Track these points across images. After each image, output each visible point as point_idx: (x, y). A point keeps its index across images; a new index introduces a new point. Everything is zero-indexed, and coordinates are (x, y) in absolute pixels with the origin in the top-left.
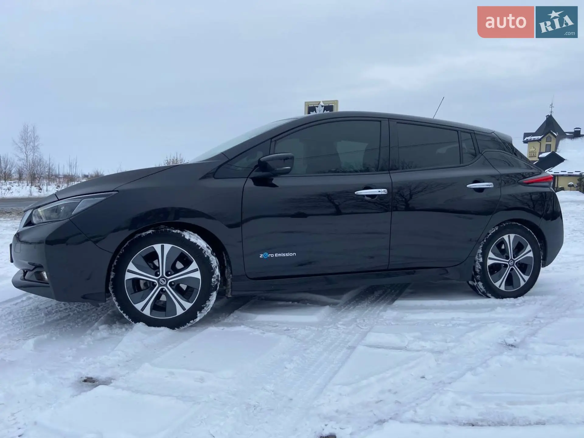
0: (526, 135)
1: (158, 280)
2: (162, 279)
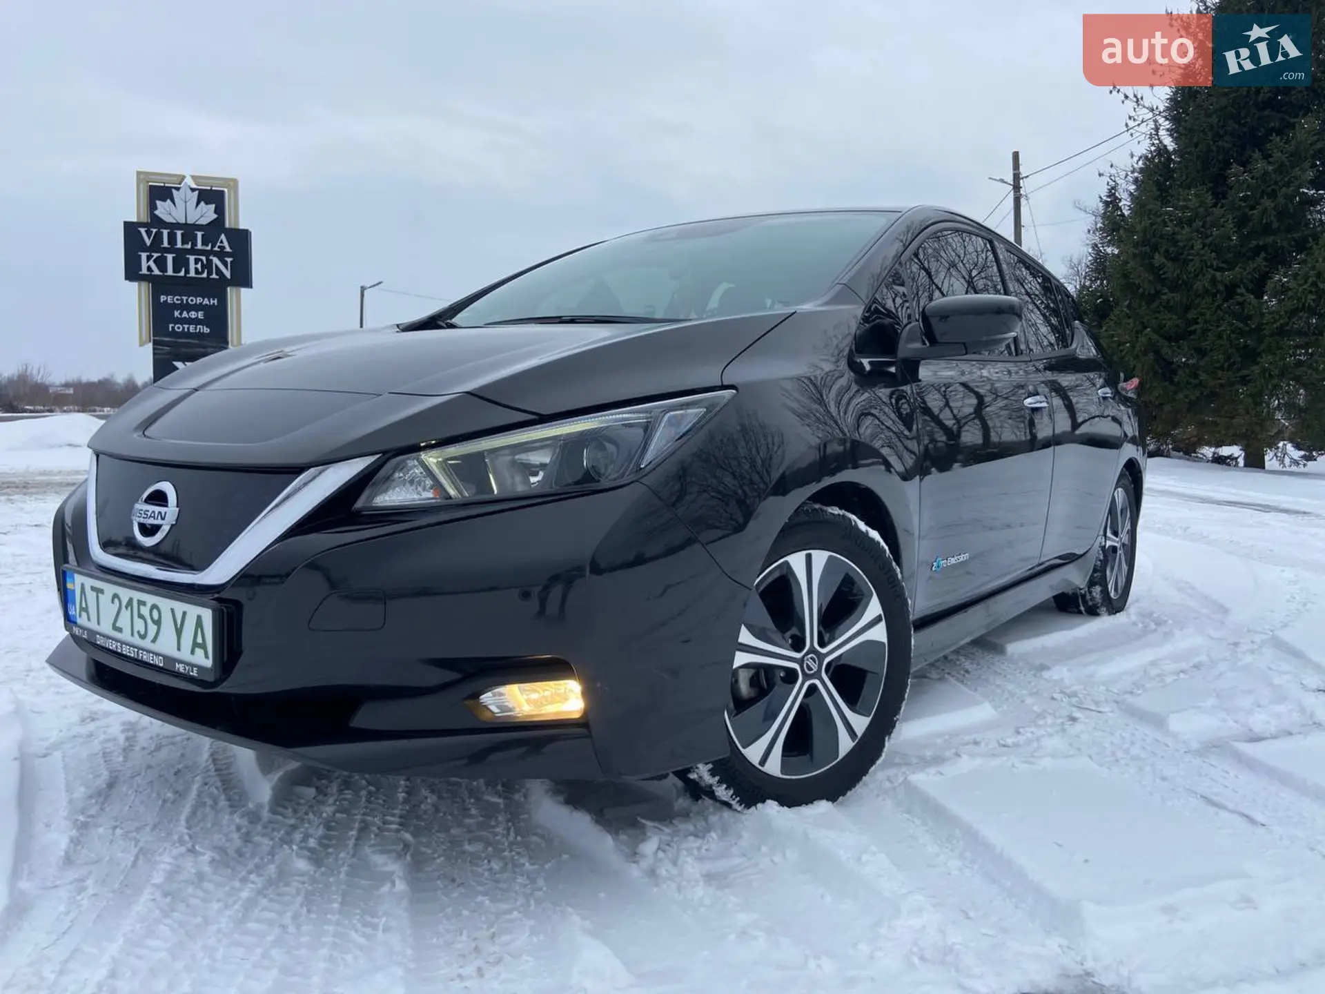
1: (801, 662)
2: (810, 656)
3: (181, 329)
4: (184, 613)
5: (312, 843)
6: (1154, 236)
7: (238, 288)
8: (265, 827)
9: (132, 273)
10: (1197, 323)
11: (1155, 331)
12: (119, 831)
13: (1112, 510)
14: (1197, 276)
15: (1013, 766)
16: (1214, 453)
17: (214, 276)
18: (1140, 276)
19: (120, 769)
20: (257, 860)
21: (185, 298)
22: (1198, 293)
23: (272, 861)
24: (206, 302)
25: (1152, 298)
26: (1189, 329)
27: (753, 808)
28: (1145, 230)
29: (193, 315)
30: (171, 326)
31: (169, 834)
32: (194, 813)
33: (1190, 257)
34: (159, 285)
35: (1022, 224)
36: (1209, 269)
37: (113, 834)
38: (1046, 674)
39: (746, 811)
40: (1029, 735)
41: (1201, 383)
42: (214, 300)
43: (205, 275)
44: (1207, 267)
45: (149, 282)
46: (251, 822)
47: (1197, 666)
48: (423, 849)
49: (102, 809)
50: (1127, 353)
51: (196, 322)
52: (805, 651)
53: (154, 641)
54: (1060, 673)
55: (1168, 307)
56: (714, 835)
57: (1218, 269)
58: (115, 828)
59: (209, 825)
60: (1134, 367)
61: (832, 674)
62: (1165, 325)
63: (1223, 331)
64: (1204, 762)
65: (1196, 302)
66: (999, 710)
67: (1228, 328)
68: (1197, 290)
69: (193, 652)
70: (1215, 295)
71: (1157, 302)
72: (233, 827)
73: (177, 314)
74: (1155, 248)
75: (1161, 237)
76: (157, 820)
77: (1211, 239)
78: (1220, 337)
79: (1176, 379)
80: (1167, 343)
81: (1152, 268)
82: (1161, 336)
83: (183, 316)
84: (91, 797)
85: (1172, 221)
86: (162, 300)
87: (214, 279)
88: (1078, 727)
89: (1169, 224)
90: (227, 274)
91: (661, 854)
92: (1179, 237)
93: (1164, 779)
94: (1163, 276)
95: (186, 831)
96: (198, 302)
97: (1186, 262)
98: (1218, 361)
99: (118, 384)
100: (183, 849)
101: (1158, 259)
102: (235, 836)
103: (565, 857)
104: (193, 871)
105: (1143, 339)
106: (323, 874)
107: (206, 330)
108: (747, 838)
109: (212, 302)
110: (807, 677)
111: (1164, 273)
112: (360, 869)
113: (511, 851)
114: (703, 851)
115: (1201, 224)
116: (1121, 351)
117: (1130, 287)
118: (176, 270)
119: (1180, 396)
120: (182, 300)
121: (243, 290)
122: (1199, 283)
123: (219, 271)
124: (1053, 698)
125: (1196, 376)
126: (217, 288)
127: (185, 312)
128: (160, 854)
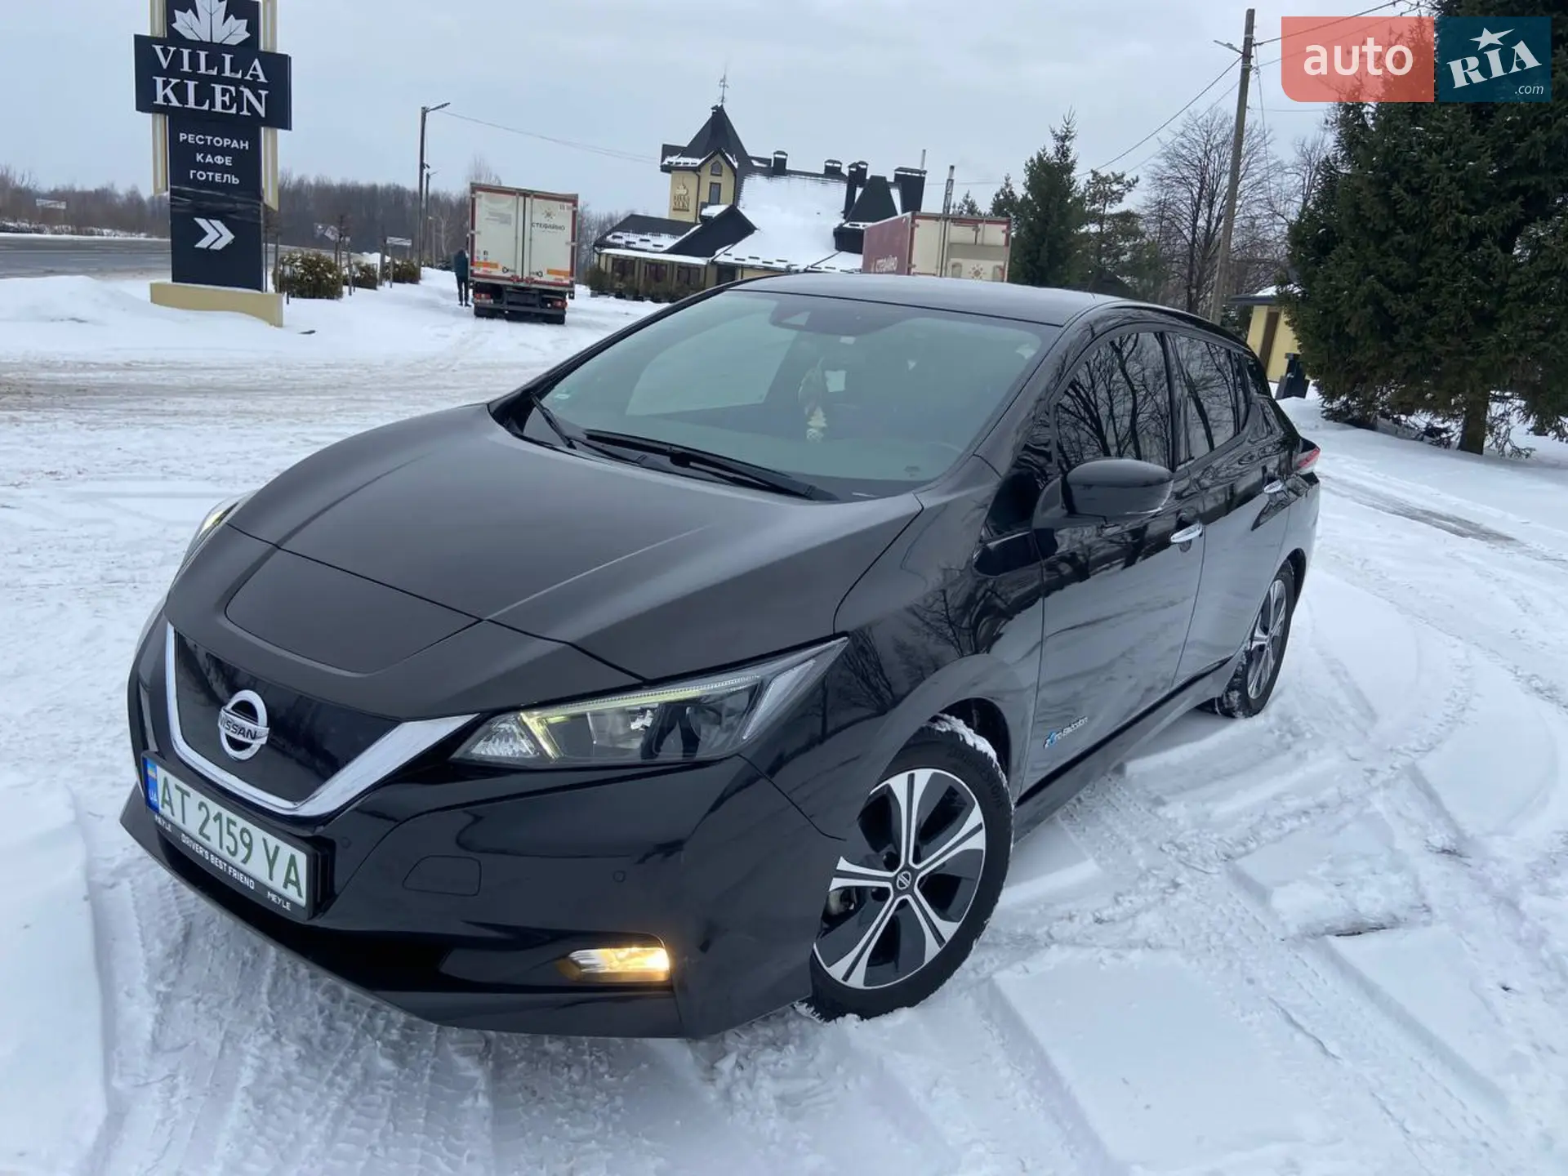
0: (668, 150)
1: (893, 880)
2: (904, 873)
3: (204, 178)
4: (277, 848)
5: (395, 1035)
6: (1396, 160)
7: (274, 129)
8: (347, 1008)
9: (145, 101)
10: (1430, 274)
11: (1380, 279)
12: (202, 1007)
13: (1265, 610)
14: (1439, 215)
15: (1101, 961)
16: (1429, 424)
17: (245, 112)
18: (1372, 208)
19: (193, 911)
20: (341, 1055)
21: (209, 138)
22: (1438, 237)
23: (356, 1058)
24: (235, 144)
25: (1383, 236)
26: (1420, 281)
27: (833, 1021)
28: (1388, 151)
29: (219, 160)
30: (192, 172)
31: (252, 1013)
32: (275, 983)
33: (1434, 194)
34: (178, 120)
35: (1248, 104)
36: (1454, 211)
37: (196, 1010)
38: (1161, 811)
39: (825, 1024)
40: (1127, 905)
41: (1424, 348)
42: (244, 143)
43: (234, 111)
44: (1452, 208)
45: (165, 114)
46: (333, 1001)
47: (1322, 806)
48: (505, 1048)
49: (181, 972)
50: (1343, 302)
51: (223, 169)
52: (898, 870)
53: (245, 861)
54: (1177, 811)
55: (1401, 251)
56: (791, 1047)
57: (1463, 212)
58: (196, 1002)
59: (291, 1002)
60: (1349, 320)
61: (924, 887)
62: (1392, 273)
63: (1460, 287)
64: (1297, 957)
65: (1435, 247)
66: (1103, 863)
67: (1466, 285)
68: (1436, 234)
69: (285, 886)
70: (1456, 242)
71: (1387, 244)
72: (315, 1008)
73: (199, 157)
74: (1395, 176)
75: (1405, 162)
76: (239, 992)
77: (1463, 172)
78: (1454, 294)
79: (1396, 339)
80: (1393, 296)
81: (1385, 198)
82: (1385, 285)
83: (207, 160)
84: (169, 956)
85: (1420, 144)
86: (181, 139)
87: (245, 116)
88: (1181, 897)
89: (1416, 149)
90: (262, 111)
91: (738, 1073)
92: (1425, 166)
93: (1251, 981)
94: (1400, 212)
95: (269, 1009)
96: (225, 144)
97: (1427, 200)
98: (1447, 323)
99: (118, 196)
100: (268, 1038)
101: (1397, 189)
102: (318, 1020)
103: (644, 1066)
104: (281, 1070)
105: (1364, 288)
106: (407, 1077)
107: (235, 181)
108: (824, 1054)
109: (242, 145)
110: (898, 893)
111: (1402, 208)
112: (443, 1073)
113: (591, 1055)
114: (780, 1066)
115: (1452, 152)
116: (1338, 299)
117: (1358, 219)
118: (199, 102)
119: (1398, 360)
120: (206, 140)
121: (280, 132)
122: (1439, 226)
123: (251, 107)
124: (1161, 849)
125: (1419, 338)
126: (248, 128)
127: (209, 156)
128: (246, 1042)
